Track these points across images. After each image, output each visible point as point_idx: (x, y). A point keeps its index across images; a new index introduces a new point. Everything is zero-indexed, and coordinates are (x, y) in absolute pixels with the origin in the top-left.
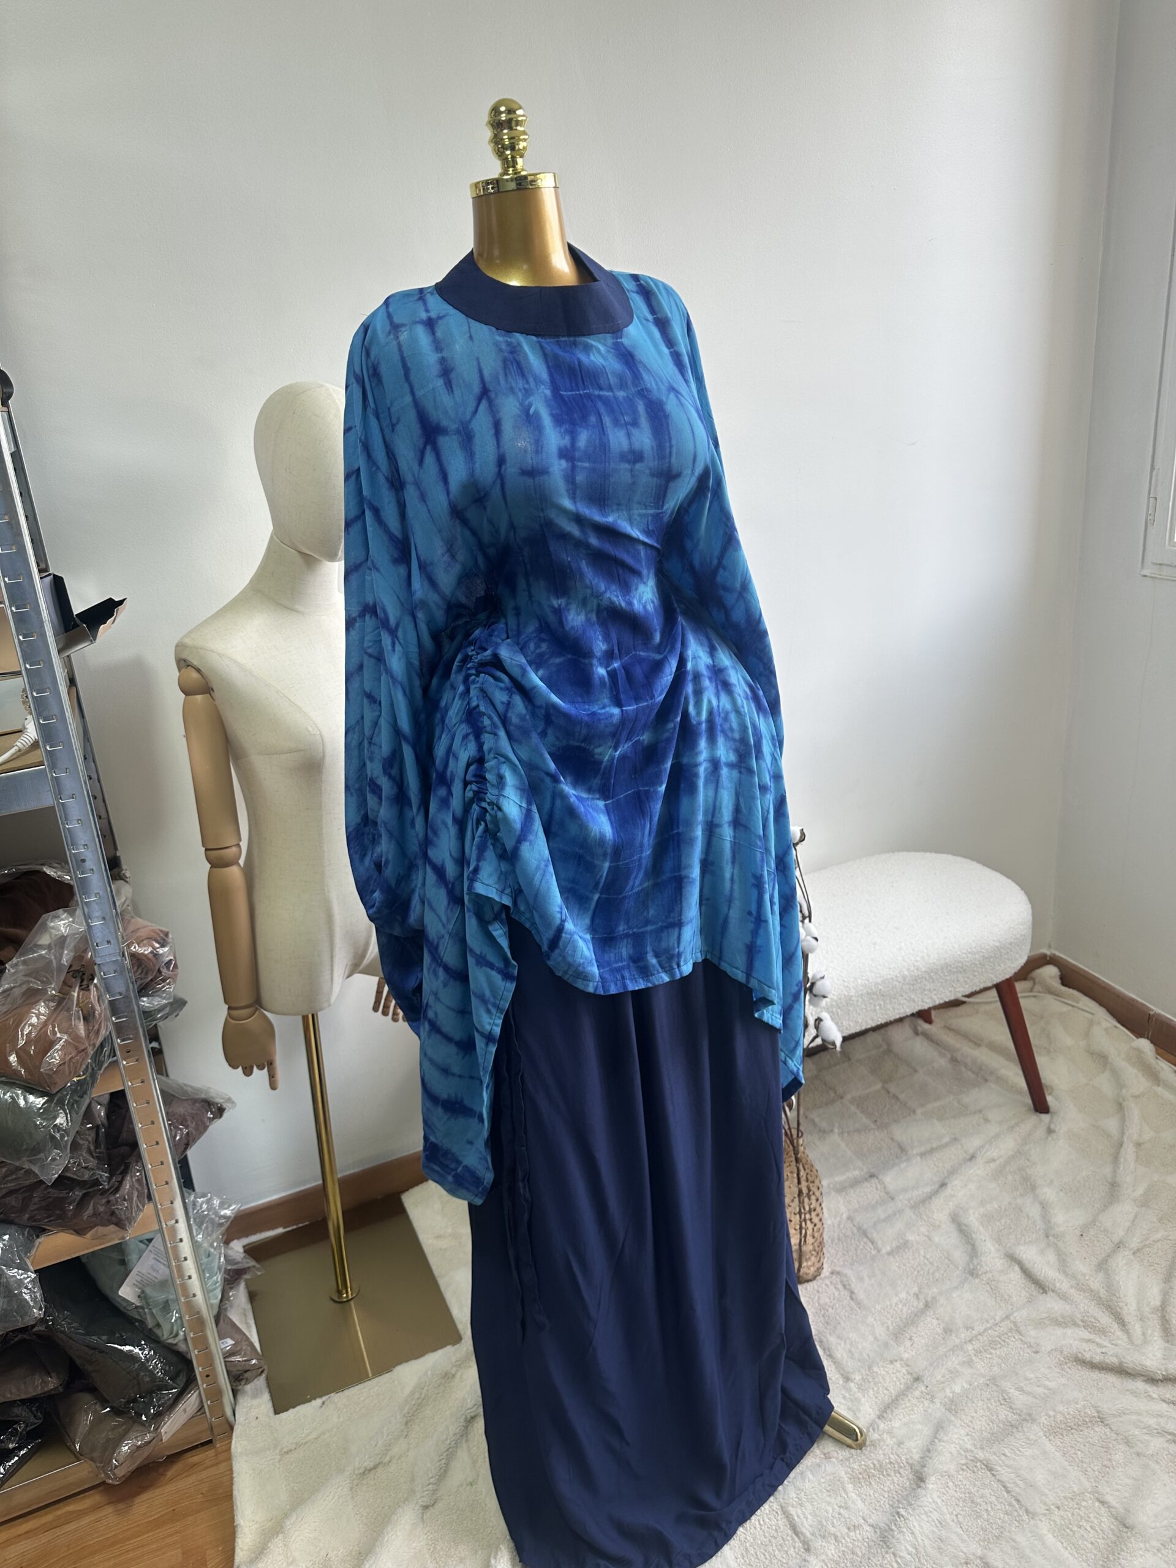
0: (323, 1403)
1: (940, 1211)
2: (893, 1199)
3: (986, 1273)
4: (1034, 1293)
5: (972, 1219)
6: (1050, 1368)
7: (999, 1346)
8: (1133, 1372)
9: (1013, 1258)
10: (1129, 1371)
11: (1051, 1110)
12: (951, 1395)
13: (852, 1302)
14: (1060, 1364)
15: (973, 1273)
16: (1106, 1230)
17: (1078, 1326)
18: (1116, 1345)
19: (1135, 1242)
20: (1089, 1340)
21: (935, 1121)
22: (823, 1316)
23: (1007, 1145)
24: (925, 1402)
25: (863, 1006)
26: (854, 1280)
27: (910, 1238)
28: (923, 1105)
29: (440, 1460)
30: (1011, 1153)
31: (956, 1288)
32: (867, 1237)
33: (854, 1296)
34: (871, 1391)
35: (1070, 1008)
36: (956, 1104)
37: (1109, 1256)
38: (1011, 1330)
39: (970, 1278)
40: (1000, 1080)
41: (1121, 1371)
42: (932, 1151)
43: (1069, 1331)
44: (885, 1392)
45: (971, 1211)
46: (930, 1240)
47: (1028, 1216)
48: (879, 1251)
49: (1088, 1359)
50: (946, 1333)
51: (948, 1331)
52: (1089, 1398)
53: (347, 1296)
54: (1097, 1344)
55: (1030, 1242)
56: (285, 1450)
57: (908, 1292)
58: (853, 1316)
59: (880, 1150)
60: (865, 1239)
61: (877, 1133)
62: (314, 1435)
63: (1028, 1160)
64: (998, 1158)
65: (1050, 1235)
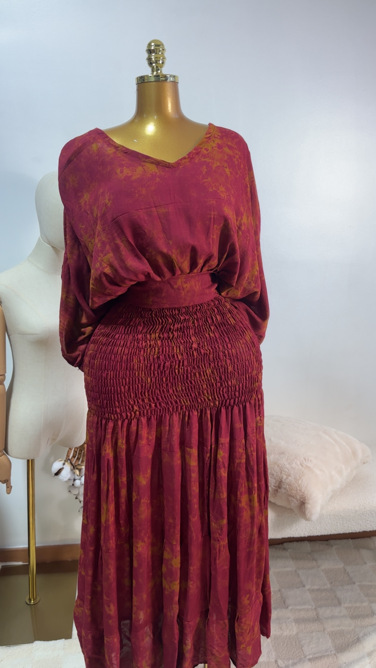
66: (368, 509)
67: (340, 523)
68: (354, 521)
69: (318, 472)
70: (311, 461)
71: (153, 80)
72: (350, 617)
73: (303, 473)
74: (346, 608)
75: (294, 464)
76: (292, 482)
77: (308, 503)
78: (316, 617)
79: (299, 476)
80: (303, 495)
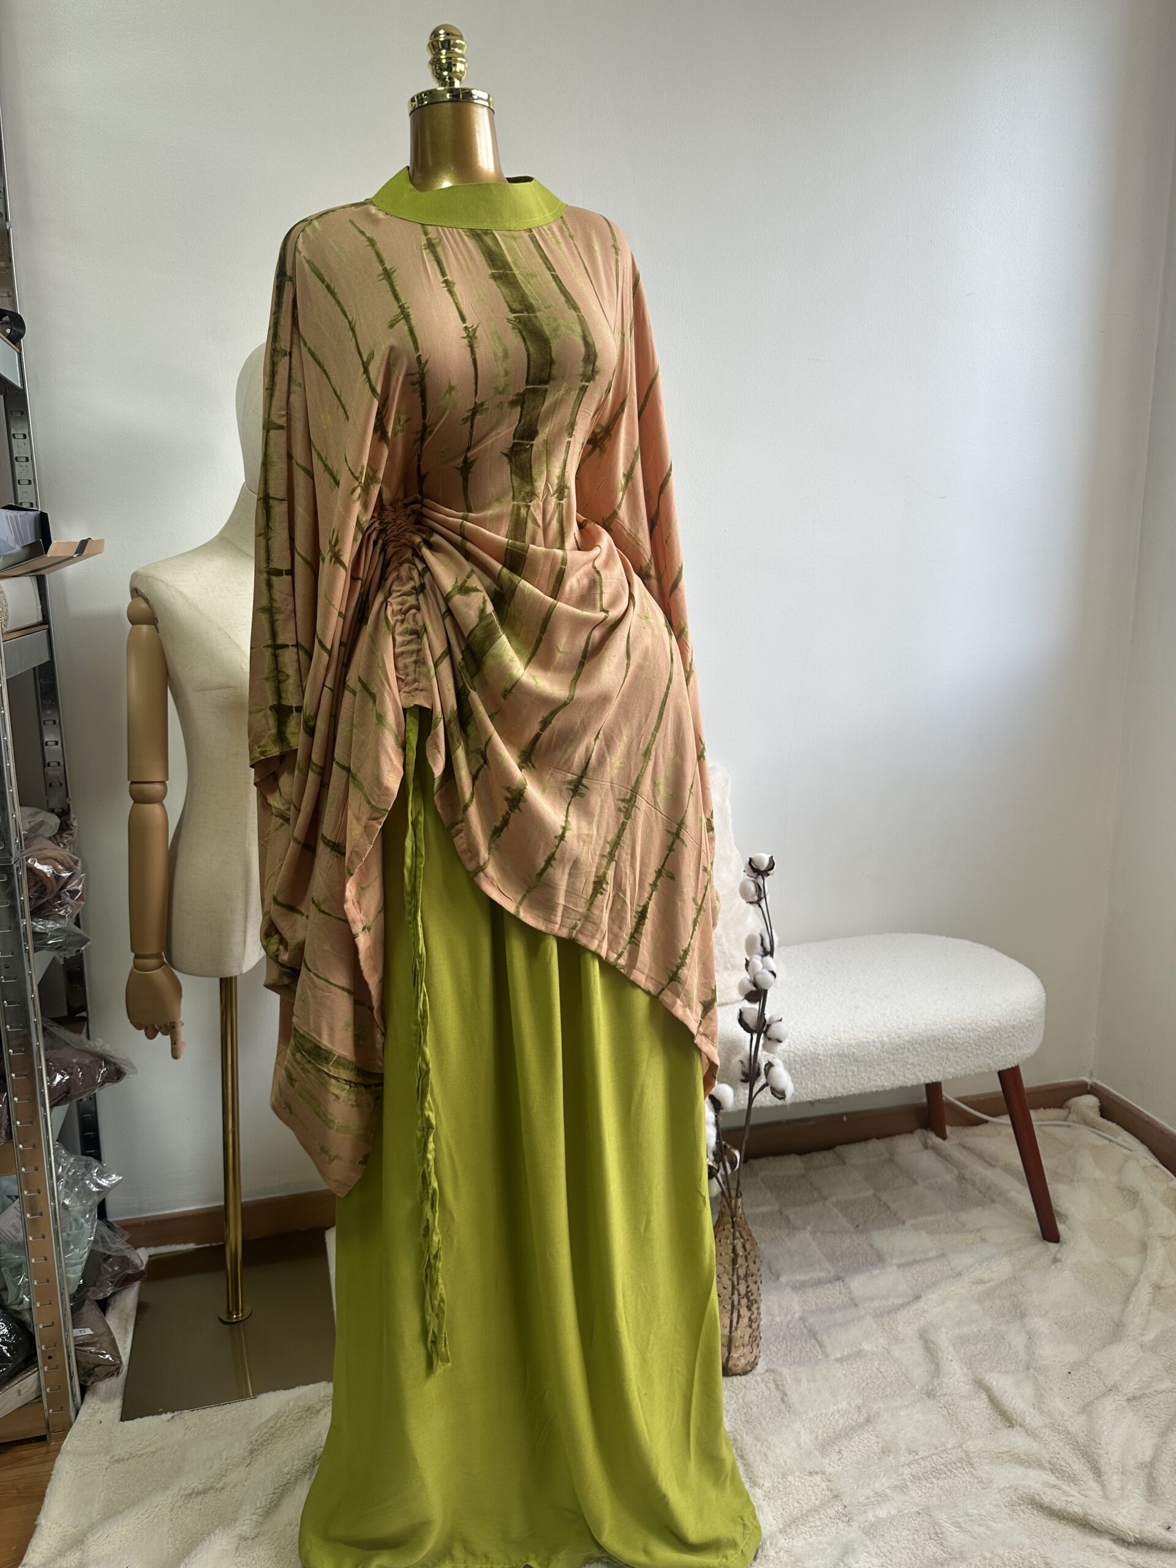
0: (173, 1417)
1: (906, 1325)
2: (856, 1305)
3: (945, 1395)
4: (999, 1426)
5: (943, 1339)
6: (998, 1506)
7: (944, 1475)
8: (1100, 1529)
9: (981, 1385)
10: (1095, 1526)
11: (1061, 1239)
12: (873, 1520)
13: (782, 1404)
14: (1012, 1505)
15: (930, 1394)
16: (1099, 1372)
17: (1044, 1468)
18: (1086, 1497)
19: (1131, 1387)
20: (1054, 1486)
21: (924, 1232)
22: (745, 1413)
23: (1001, 1269)
24: (840, 1525)
25: (833, 1070)
26: (789, 1381)
27: (866, 1348)
28: (914, 1217)
29: (274, 1493)
30: (1006, 1277)
31: (907, 1407)
32: (816, 1339)
33: (786, 1399)
34: (779, 1501)
35: (1107, 1142)
36: (953, 1221)
37: (1096, 1399)
38: (961, 1460)
39: (926, 1398)
40: (1008, 1202)
41: (1085, 1525)
42: (915, 1262)
43: (1032, 1473)
44: (795, 1504)
45: (944, 1330)
46: (889, 1353)
47: (1010, 1346)
48: (827, 1356)
49: (1047, 1504)
50: (883, 1452)
51: (886, 1451)
52: (1038, 1547)
53: (237, 1318)
54: (1063, 1492)
55: (1007, 1372)
56: (117, 1458)
57: (849, 1403)
58: (780, 1419)
59: (855, 1255)
60: (813, 1341)
61: (855, 1237)
62: (152, 1449)
63: (1023, 1286)
64: (989, 1281)
65: (1031, 1367)
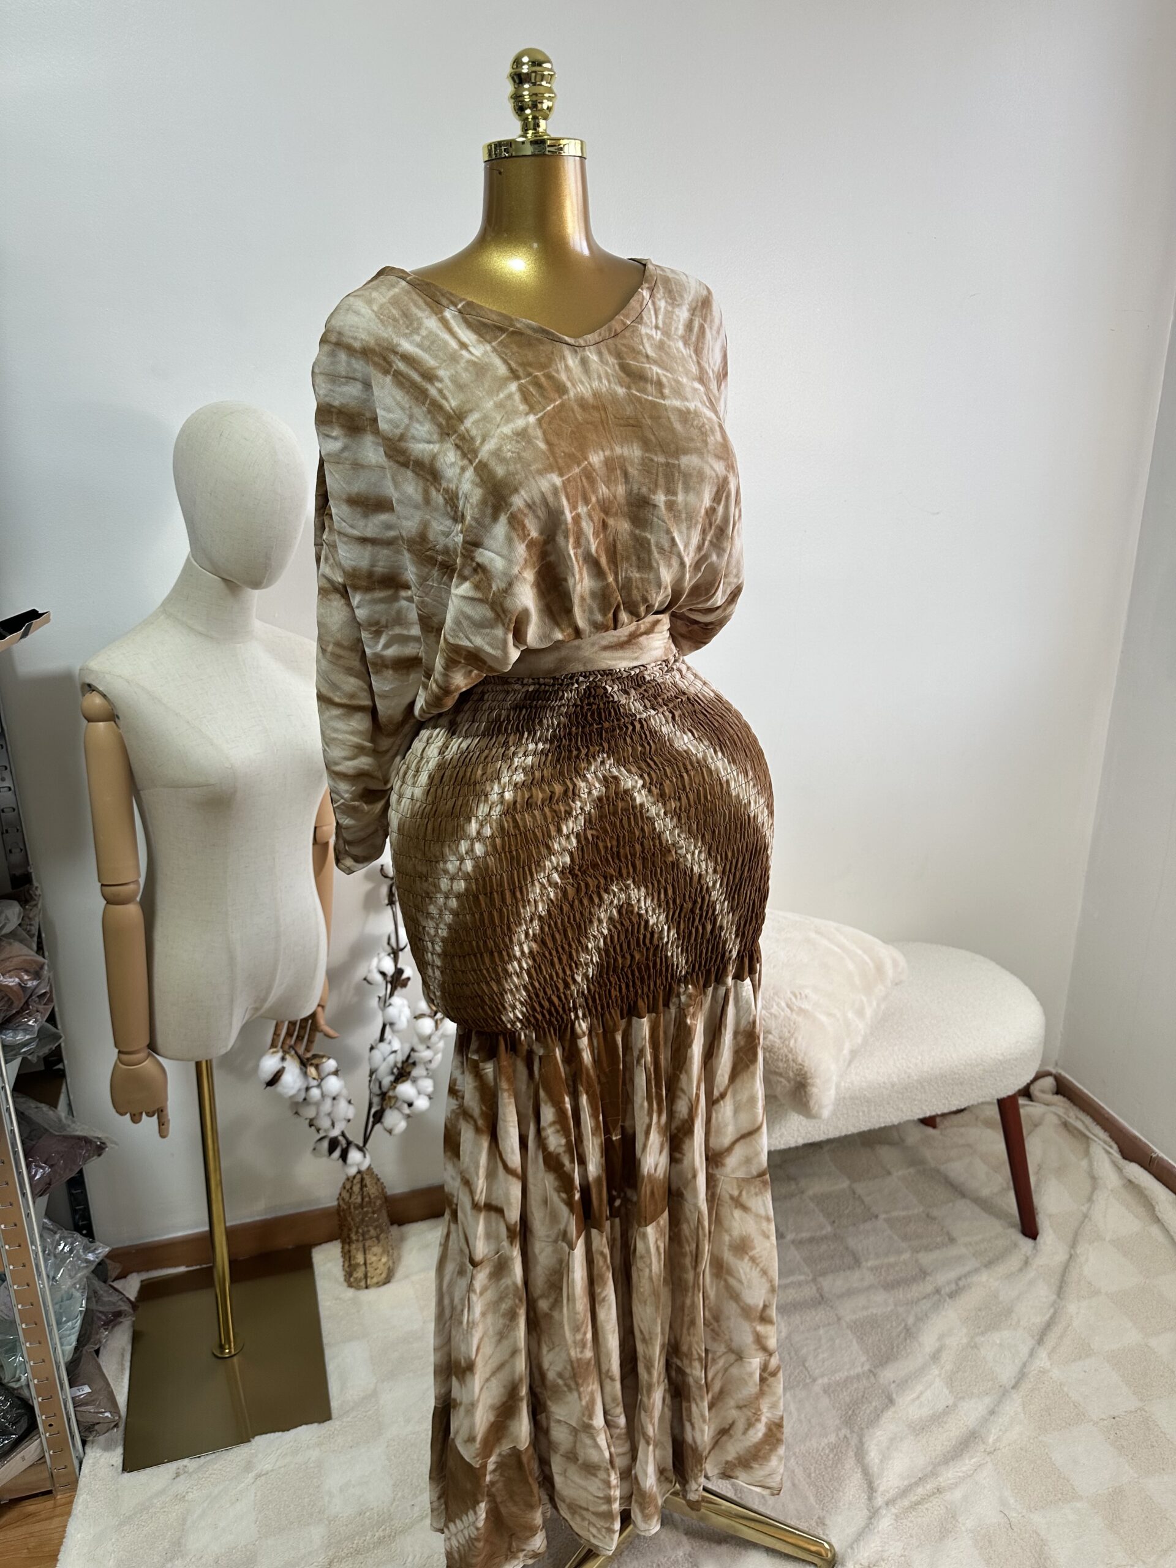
11: (1039, 1236)
53: (230, 1352)
66: (915, 1078)
67: (864, 1112)
68: (889, 1104)
69: (823, 1018)
70: (806, 996)
71: (530, 153)
72: (882, 1286)
73: (794, 1024)
74: (871, 1269)
75: (775, 1006)
76: (777, 1045)
77: (813, 1085)
78: (818, 1295)
79: (789, 1032)
80: (801, 1069)
